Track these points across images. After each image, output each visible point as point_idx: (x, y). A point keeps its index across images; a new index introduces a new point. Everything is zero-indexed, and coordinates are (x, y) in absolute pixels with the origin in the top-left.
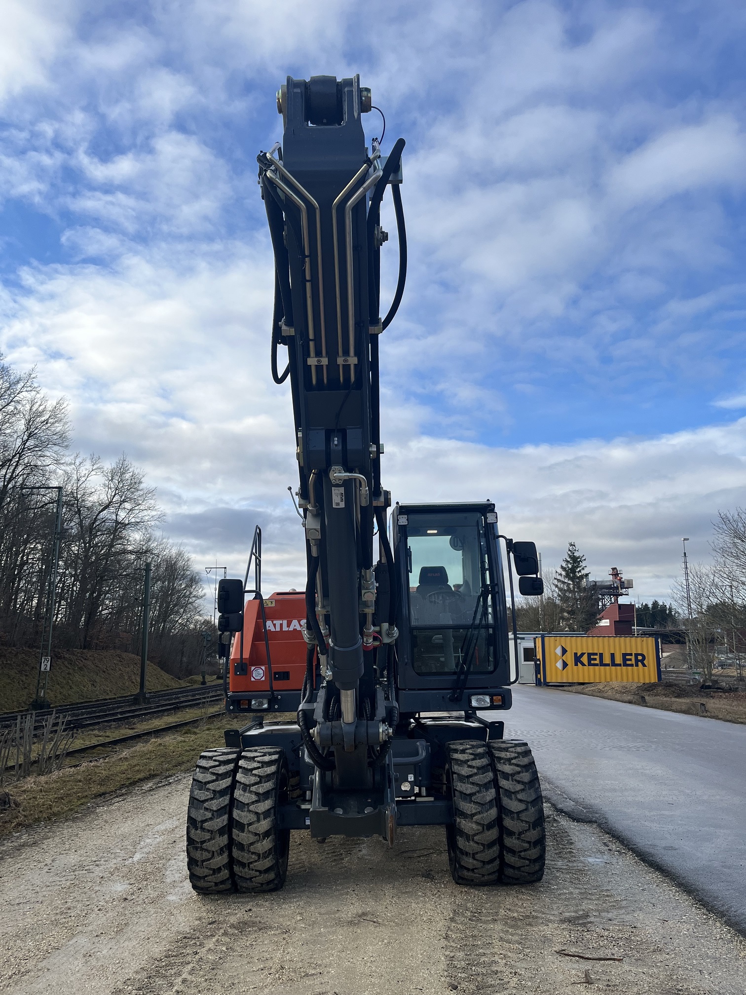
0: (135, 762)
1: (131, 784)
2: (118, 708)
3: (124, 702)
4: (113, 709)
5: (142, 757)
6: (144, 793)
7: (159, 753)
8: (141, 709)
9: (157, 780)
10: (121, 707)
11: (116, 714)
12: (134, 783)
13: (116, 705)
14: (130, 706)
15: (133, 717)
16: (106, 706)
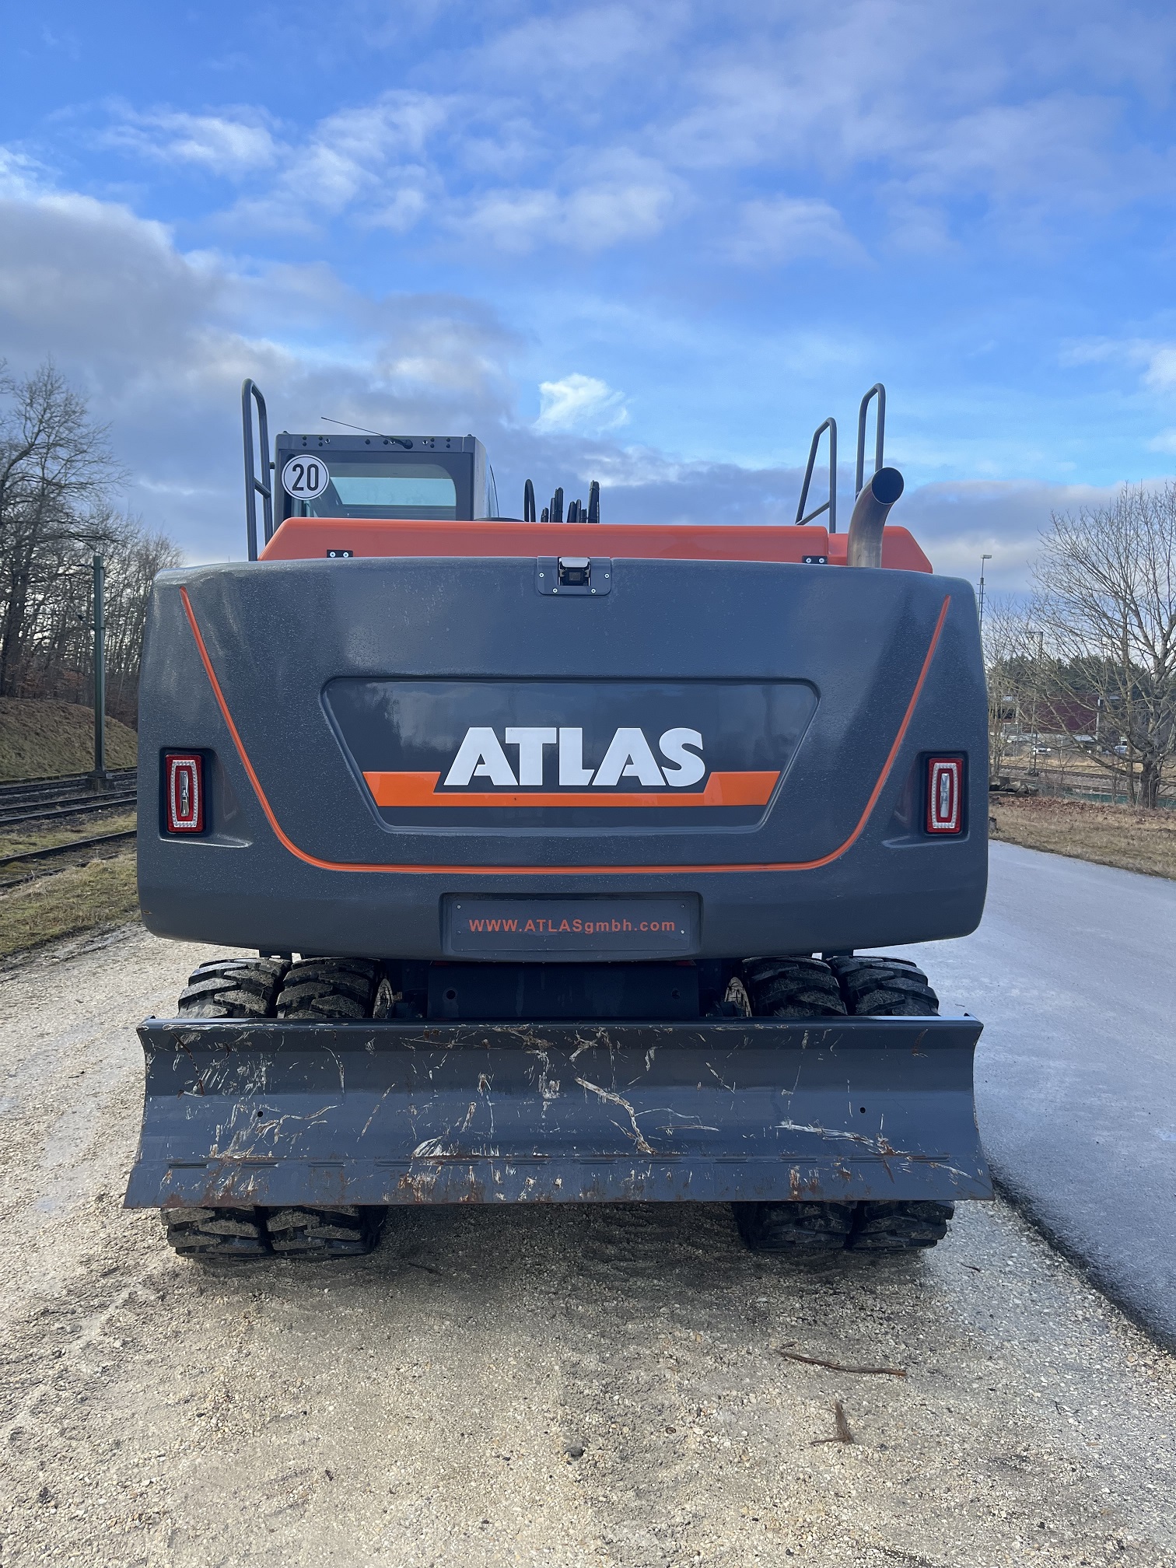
0: (53, 902)
1: (35, 946)
2: (59, 794)
3: (71, 784)
4: (51, 796)
5: (67, 892)
6: (54, 964)
7: (98, 887)
8: (96, 798)
9: (86, 937)
10: (63, 793)
11: (53, 805)
12: (41, 944)
13: (56, 790)
14: (80, 791)
15: (81, 811)
16: (38, 790)
